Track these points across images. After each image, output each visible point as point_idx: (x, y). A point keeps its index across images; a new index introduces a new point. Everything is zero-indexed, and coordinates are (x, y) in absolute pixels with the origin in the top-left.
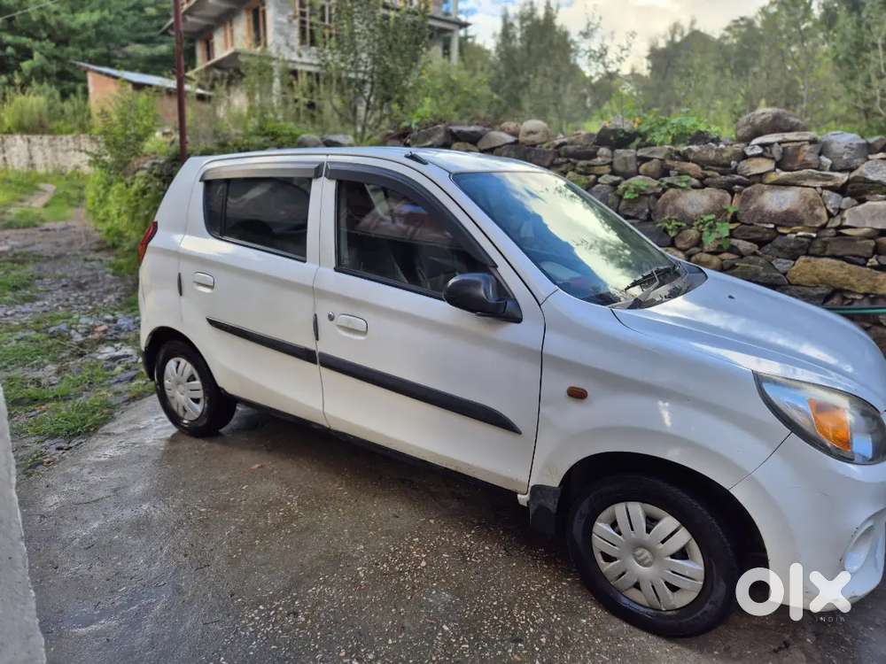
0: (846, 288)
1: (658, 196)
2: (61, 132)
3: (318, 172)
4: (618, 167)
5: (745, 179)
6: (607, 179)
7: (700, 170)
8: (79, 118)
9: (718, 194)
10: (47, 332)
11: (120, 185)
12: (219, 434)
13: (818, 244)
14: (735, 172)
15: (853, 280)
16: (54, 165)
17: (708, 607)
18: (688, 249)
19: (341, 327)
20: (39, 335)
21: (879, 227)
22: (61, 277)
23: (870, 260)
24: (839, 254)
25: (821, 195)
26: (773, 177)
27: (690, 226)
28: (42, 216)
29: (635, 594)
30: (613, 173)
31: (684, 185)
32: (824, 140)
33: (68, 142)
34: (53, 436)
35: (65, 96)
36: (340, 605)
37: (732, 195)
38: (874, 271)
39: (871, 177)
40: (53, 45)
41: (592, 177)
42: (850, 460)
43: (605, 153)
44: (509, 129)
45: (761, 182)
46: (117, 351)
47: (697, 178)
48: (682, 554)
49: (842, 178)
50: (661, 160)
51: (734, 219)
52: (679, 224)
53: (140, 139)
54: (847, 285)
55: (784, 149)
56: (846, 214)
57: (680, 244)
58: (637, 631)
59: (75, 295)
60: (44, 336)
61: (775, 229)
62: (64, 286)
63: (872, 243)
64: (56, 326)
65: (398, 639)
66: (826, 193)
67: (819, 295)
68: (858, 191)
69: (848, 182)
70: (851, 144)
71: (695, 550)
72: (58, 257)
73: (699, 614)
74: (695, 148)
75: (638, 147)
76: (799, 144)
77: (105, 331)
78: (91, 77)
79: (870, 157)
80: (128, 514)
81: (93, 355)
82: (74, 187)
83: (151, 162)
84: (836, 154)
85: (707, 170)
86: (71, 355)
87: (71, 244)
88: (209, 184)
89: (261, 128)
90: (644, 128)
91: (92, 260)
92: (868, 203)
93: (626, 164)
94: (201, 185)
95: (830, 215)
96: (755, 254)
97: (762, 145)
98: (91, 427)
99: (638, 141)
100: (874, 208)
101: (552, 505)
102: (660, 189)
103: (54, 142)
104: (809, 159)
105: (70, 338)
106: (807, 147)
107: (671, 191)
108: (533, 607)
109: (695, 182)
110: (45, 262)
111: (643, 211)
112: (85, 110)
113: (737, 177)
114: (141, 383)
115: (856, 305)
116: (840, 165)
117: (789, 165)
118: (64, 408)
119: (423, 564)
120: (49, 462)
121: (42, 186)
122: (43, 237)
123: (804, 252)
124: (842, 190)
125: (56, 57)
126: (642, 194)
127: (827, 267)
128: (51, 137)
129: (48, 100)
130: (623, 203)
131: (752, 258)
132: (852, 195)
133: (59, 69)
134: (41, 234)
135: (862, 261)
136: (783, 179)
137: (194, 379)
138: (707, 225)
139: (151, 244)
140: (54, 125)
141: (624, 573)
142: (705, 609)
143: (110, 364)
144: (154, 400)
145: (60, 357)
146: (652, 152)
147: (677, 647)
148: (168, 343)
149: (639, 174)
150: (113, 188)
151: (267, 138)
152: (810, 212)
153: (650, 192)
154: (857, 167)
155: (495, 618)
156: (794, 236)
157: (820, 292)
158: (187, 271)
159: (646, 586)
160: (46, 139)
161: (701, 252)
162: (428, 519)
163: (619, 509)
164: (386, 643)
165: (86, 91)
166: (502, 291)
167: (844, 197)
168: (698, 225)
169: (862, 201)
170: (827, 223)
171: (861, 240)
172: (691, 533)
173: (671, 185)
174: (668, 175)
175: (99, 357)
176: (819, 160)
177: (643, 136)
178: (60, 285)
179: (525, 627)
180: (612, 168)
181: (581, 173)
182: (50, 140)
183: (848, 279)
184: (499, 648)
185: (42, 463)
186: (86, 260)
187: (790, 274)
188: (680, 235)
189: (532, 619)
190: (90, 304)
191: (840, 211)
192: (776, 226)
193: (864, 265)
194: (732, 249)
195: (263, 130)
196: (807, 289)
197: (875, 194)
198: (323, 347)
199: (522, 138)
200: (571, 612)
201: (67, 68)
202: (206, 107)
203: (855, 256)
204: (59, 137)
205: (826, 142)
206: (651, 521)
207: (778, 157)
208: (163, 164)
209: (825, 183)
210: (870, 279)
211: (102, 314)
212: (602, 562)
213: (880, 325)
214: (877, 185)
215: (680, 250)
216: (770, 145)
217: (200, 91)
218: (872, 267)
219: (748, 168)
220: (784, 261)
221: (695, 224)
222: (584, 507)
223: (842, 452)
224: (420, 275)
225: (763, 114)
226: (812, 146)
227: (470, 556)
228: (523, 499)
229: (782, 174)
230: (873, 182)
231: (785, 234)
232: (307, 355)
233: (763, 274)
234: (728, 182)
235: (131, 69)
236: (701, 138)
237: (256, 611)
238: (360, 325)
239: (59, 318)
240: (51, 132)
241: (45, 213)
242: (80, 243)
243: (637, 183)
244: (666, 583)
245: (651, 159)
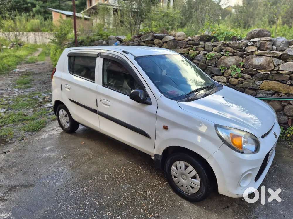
0: (279, 91)
1: (218, 58)
2: (44, 31)
4: (206, 48)
5: (247, 53)
6: (203, 52)
7: (232, 50)
8: (50, 26)
9: (238, 58)
10: (32, 98)
11: (60, 50)
13: (270, 76)
14: (244, 51)
15: (281, 89)
16: (42, 42)
17: (201, 194)
18: (228, 76)
19: (103, 103)
20: (30, 99)
21: (291, 71)
22: (39, 80)
23: (288, 82)
24: (277, 79)
25: (272, 59)
26: (256, 53)
27: (229, 69)
28: (38, 59)
29: (182, 188)
30: (205, 50)
31: (227, 55)
32: (275, 40)
33: (46, 34)
34: (28, 131)
35: (45, 19)
36: (97, 186)
37: (243, 59)
38: (289, 86)
39: (289, 53)
40: (42, 2)
41: (198, 52)
42: (243, 153)
43: (202, 44)
44: (173, 34)
45: (253, 54)
46: (51, 105)
47: (231, 53)
48: (194, 177)
49: (279, 53)
50: (220, 46)
51: (243, 67)
52: (225, 68)
53: (66, 34)
54: (279, 90)
55: (260, 43)
56: (280, 66)
57: (225, 75)
58: (182, 199)
59: (43, 86)
60: (32, 99)
61: (257, 70)
62: (40, 83)
63: (289, 76)
64: (35, 96)
65: (111, 197)
66: (274, 59)
67: (270, 93)
68: (284, 58)
69: (282, 55)
70: (283, 42)
71: (198, 176)
72: (40, 73)
73: (198, 196)
74: (231, 42)
75: (214, 41)
76: (266, 41)
77: (49, 98)
78: (53, 13)
79: (290, 46)
80: (44, 155)
81: (44, 106)
82: (48, 49)
83: (68, 42)
84: (278, 45)
85: (235, 50)
86: (38, 106)
87: (44, 69)
89: (98, 33)
90: (215, 35)
91: (49, 75)
92: (288, 62)
93: (209, 47)
94: (67, 58)
95: (275, 66)
96: (249, 79)
97: (254, 42)
98: (39, 129)
99: (213, 39)
100: (289, 65)
101: (160, 159)
102: (219, 56)
103: (42, 35)
104: (268, 47)
105: (38, 100)
106: (268, 43)
107: (223, 57)
108: (153, 190)
109: (231, 54)
110: (35, 75)
111: (213, 63)
112: (51, 24)
113: (245, 52)
114: (54, 116)
115: (282, 97)
116: (279, 49)
117: (262, 49)
118: (33, 122)
119: (125, 175)
120: (25, 139)
121: (38, 49)
122: (36, 66)
123: (266, 79)
124: (279, 58)
125: (43, 6)
126: (213, 58)
127: (274, 84)
128: (41, 33)
129: (40, 21)
130: (207, 61)
131: (248, 80)
132: (283, 60)
133: (44, 10)
134: (36, 65)
135: (285, 82)
136: (259, 53)
137: (67, 116)
138: (234, 69)
139: (54, 75)
140: (42, 29)
141: (179, 182)
142: (200, 194)
143: (49, 109)
144: (57, 121)
145: (35, 106)
146: (217, 44)
147: (193, 205)
149: (213, 51)
150: (58, 51)
151: (99, 37)
152: (268, 65)
153: (216, 57)
154: (285, 50)
155: (141, 192)
156: (263, 73)
157: (271, 92)
158: (63, 84)
159: (185, 186)
160: (40, 33)
161: (232, 77)
162: (130, 162)
163: (178, 163)
164: (107, 198)
165: (52, 18)
167: (280, 60)
168: (231, 69)
169: (286, 62)
170: (274, 69)
171: (285, 75)
172: (197, 172)
173: (223, 55)
174: (222, 52)
175: (46, 107)
176: (273, 47)
177: (215, 38)
178: (39, 83)
179: (149, 196)
180: (204, 48)
181: (194, 50)
182: (41, 34)
183: (280, 88)
184: (139, 201)
185: (23, 139)
186: (48, 74)
187: (261, 86)
188: (226, 71)
189: (152, 194)
190: (46, 89)
191: (278, 65)
192: (257, 69)
193: (286, 84)
194: (242, 77)
196: (266, 91)
197: (290, 59)
198: (99, 109)
199: (176, 38)
200: (164, 192)
201: (47, 10)
202: (87, 22)
203: (282, 80)
204: (44, 33)
205: (275, 41)
206: (186, 167)
207: (258, 46)
208: (71, 44)
209: (274, 55)
210: (287, 89)
211: (49, 93)
212: (174, 178)
213: (291, 104)
214: (291, 56)
215: (225, 77)
216: (256, 42)
218: (288, 84)
219: (248, 50)
220: (259, 81)
221: (230, 68)
222: (168, 162)
224: (135, 85)
225: (255, 31)
226: (270, 42)
227: (139, 174)
228: (153, 158)
229: (259, 52)
230: (290, 55)
231: (260, 72)
232: (95, 111)
233: (252, 86)
234: (242, 54)
235: (66, 10)
236: (234, 39)
237: (73, 186)
238: (108, 103)
239: (37, 94)
240: (41, 31)
241: (38, 58)
242: (47, 68)
243: (211, 54)
244: (190, 186)
245: (217, 46)
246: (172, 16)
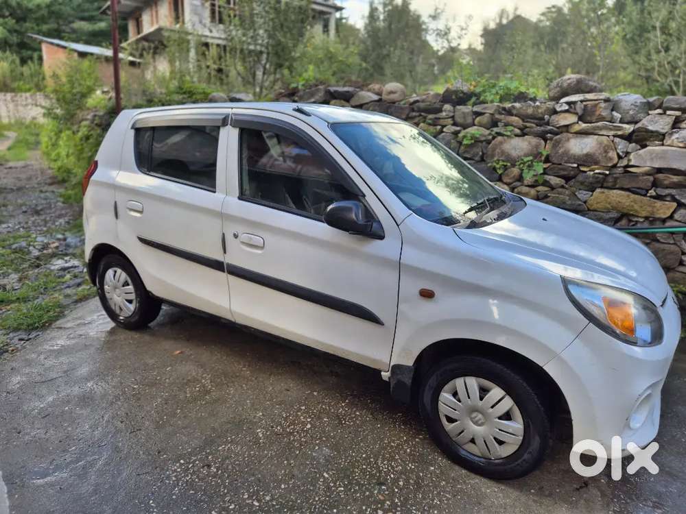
0: (631, 213)
1: (489, 142)
2: (20, 90)
3: (224, 122)
4: (459, 120)
5: (555, 129)
6: (450, 129)
7: (521, 122)
8: (36, 80)
9: (534, 141)
10: (10, 248)
11: (68, 132)
12: (149, 328)
13: (610, 179)
14: (548, 124)
15: (636, 207)
16: (15, 117)
17: (526, 456)
18: (512, 183)
19: (243, 243)
20: (4, 251)
21: (657, 166)
22: (21, 205)
23: (650, 192)
24: (625, 187)
25: (613, 141)
26: (576, 128)
27: (513, 165)
28: (7, 157)
29: (471, 448)
30: (455, 124)
31: (509, 133)
32: (616, 99)
33: (26, 98)
34: (16, 330)
35: (23, 61)
36: (244, 459)
37: (546, 142)
38: (652, 199)
39: (650, 128)
40: (14, 21)
41: (439, 127)
42: (634, 343)
43: (448, 109)
44: (374, 89)
45: (568, 132)
46: (66, 263)
47: (519, 129)
48: (507, 416)
49: (629, 128)
50: (491, 114)
51: (547, 160)
52: (505, 164)
53: (84, 96)
54: (631, 211)
55: (585, 106)
56: (631, 157)
57: (506, 180)
58: (473, 475)
59: (33, 219)
60: (9, 251)
61: (578, 167)
62: (25, 212)
63: (651, 178)
64: (17, 243)
65: (288, 484)
66: (617, 140)
67: (611, 218)
68: (641, 138)
69: (634, 131)
70: (636, 102)
71: (517, 413)
72: (19, 189)
73: (519, 461)
74: (517, 105)
75: (474, 104)
76: (597, 102)
77: (57, 247)
78: (44, 47)
79: (650, 112)
80: (76, 390)
81: (48, 266)
82: (32, 134)
83: (92, 114)
84: (624, 110)
85: (527, 122)
86: (30, 266)
87: (29, 179)
88: (138, 131)
89: (180, 88)
90: (478, 90)
91: (46, 192)
92: (648, 148)
93: (464, 117)
94: (132, 132)
95: (620, 157)
96: (563, 187)
97: (569, 103)
98: (46, 322)
99: (474, 99)
100: (651, 153)
101: (408, 380)
102: (490, 137)
103: (16, 99)
104: (604, 114)
105: (29, 253)
106: (603, 105)
107: (499, 138)
108: (393, 458)
109: (517, 131)
110: (8, 193)
111: (478, 154)
112: (40, 74)
113: (549, 128)
114: (87, 288)
115: (639, 226)
116: (628, 118)
117: (589, 118)
118: (24, 308)
119: (309, 426)
120: (13, 350)
121: (6, 133)
122: (7, 173)
123: (600, 185)
124: (628, 138)
125: (16, 31)
126: (477, 141)
127: (618, 197)
128: (13, 94)
129: (10, 64)
130: (462, 148)
131: (560, 190)
132: (636, 142)
133: (19, 41)
134: (6, 171)
135: (644, 192)
136: (583, 129)
137: (128, 285)
138: (527, 164)
139: (93, 178)
140: (15, 85)
141: (463, 431)
142: (523, 458)
143: (61, 273)
144: (96, 302)
145: (21, 268)
146: (485, 108)
147: (503, 488)
148: (106, 256)
149: (474, 125)
150: (63, 135)
151: (185, 96)
152: (604, 155)
153: (483, 139)
154: (641, 120)
155: (364, 467)
156: (592, 173)
157: (612, 216)
158: (121, 199)
159: (480, 442)
160: (9, 96)
161: (522, 185)
162: (312, 391)
163: (459, 383)
164: (280, 487)
165: (41, 59)
166: (369, 215)
167: (630, 143)
168: (519, 165)
169: (644, 146)
170: (617, 164)
171: (643, 176)
172: (514, 401)
173: (499, 134)
174: (497, 126)
175: (52, 268)
176: (611, 114)
177: (478, 95)
178: (21, 211)
179: (387, 474)
180: (453, 120)
181: (430, 124)
182: (12, 98)
183: (633, 206)
184: (367, 489)
185: (7, 351)
186: (41, 191)
187: (589, 202)
188: (506, 172)
189: (393, 467)
190: (45, 226)
191: (627, 154)
192: (578, 165)
193: (645, 195)
194: (546, 183)
195: (182, 89)
196: (602, 214)
197: (654, 141)
198: (229, 259)
199: (384, 97)
200: (422, 461)
201: (25, 40)
202: (136, 71)
203: (638, 188)
204: (19, 94)
205: (617, 101)
206: (484, 391)
207: (580, 112)
208: (103, 116)
209: (615, 132)
210: (650, 206)
211: (54, 234)
212: (447, 423)
213: (658, 241)
214: (655, 134)
215: (506, 184)
216: (574, 103)
217: (131, 58)
218: (651, 197)
219: (557, 121)
220: (585, 192)
221: (518, 163)
222: (432, 381)
223: (628, 337)
224: (306, 203)
225: (569, 79)
226: (607, 104)
227: (344, 419)
228: (385, 375)
229: (583, 126)
230: (652, 132)
231: (585, 172)
232: (217, 265)
233: (569, 202)
234: (543, 131)
235: (77, 41)
236: (522, 97)
237: (178, 465)
238: (259, 242)
239: (20, 237)
240: (13, 90)
241: (9, 155)
242: (37, 178)
243: (473, 132)
244: (495, 438)
245: (484, 114)
246: (341, 61)
